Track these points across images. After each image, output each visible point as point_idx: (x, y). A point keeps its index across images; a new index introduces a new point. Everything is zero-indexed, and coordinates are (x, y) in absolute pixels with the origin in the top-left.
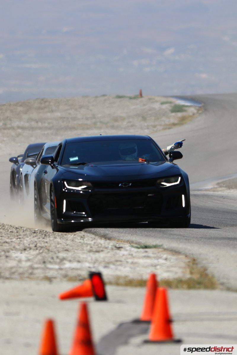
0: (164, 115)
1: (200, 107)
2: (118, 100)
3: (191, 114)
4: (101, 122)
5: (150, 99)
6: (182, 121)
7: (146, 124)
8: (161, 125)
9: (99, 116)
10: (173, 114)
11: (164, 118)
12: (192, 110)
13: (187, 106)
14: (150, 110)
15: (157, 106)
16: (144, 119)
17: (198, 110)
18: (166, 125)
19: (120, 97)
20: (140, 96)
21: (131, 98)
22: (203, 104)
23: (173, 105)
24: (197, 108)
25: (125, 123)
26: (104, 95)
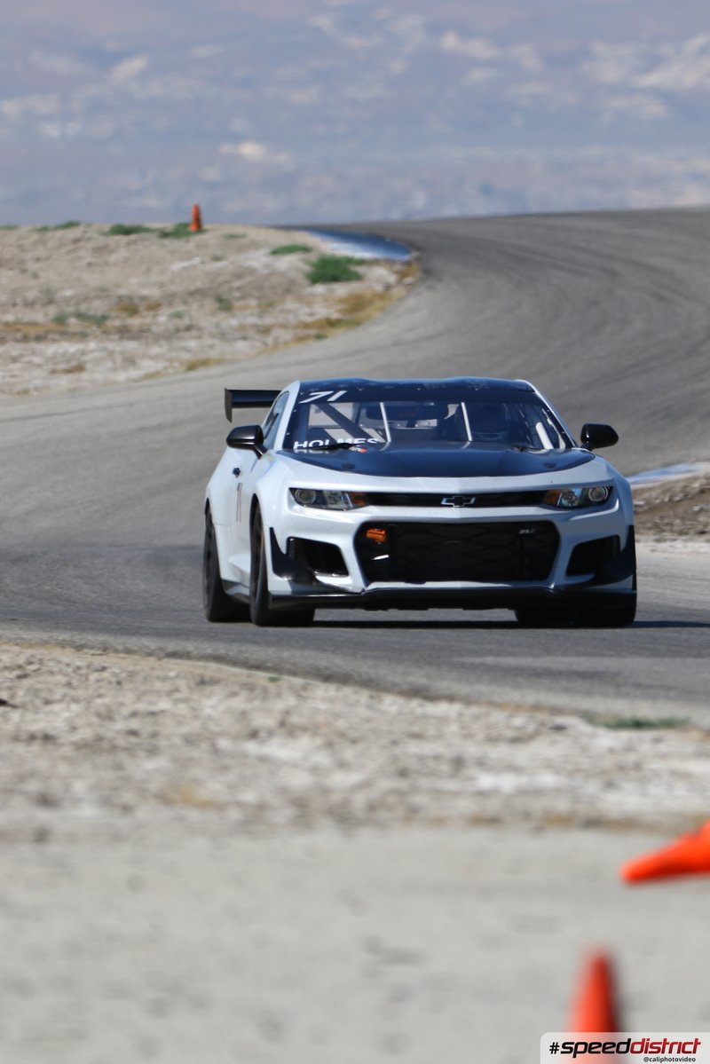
0: (288, 291)
1: (408, 264)
2: (123, 239)
3: (379, 288)
4: (79, 316)
5: (232, 237)
6: (356, 311)
7: (234, 322)
8: (284, 326)
9: (68, 293)
10: (320, 289)
11: (290, 304)
12: (380, 275)
13: (362, 262)
14: (239, 276)
15: (258, 260)
16: (225, 305)
17: (402, 275)
18: (306, 326)
19: (126, 231)
20: (192, 228)
21: (165, 235)
22: (415, 254)
23: (313, 257)
24: (398, 267)
25: (163, 319)
26: (70, 225)
